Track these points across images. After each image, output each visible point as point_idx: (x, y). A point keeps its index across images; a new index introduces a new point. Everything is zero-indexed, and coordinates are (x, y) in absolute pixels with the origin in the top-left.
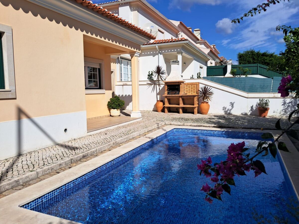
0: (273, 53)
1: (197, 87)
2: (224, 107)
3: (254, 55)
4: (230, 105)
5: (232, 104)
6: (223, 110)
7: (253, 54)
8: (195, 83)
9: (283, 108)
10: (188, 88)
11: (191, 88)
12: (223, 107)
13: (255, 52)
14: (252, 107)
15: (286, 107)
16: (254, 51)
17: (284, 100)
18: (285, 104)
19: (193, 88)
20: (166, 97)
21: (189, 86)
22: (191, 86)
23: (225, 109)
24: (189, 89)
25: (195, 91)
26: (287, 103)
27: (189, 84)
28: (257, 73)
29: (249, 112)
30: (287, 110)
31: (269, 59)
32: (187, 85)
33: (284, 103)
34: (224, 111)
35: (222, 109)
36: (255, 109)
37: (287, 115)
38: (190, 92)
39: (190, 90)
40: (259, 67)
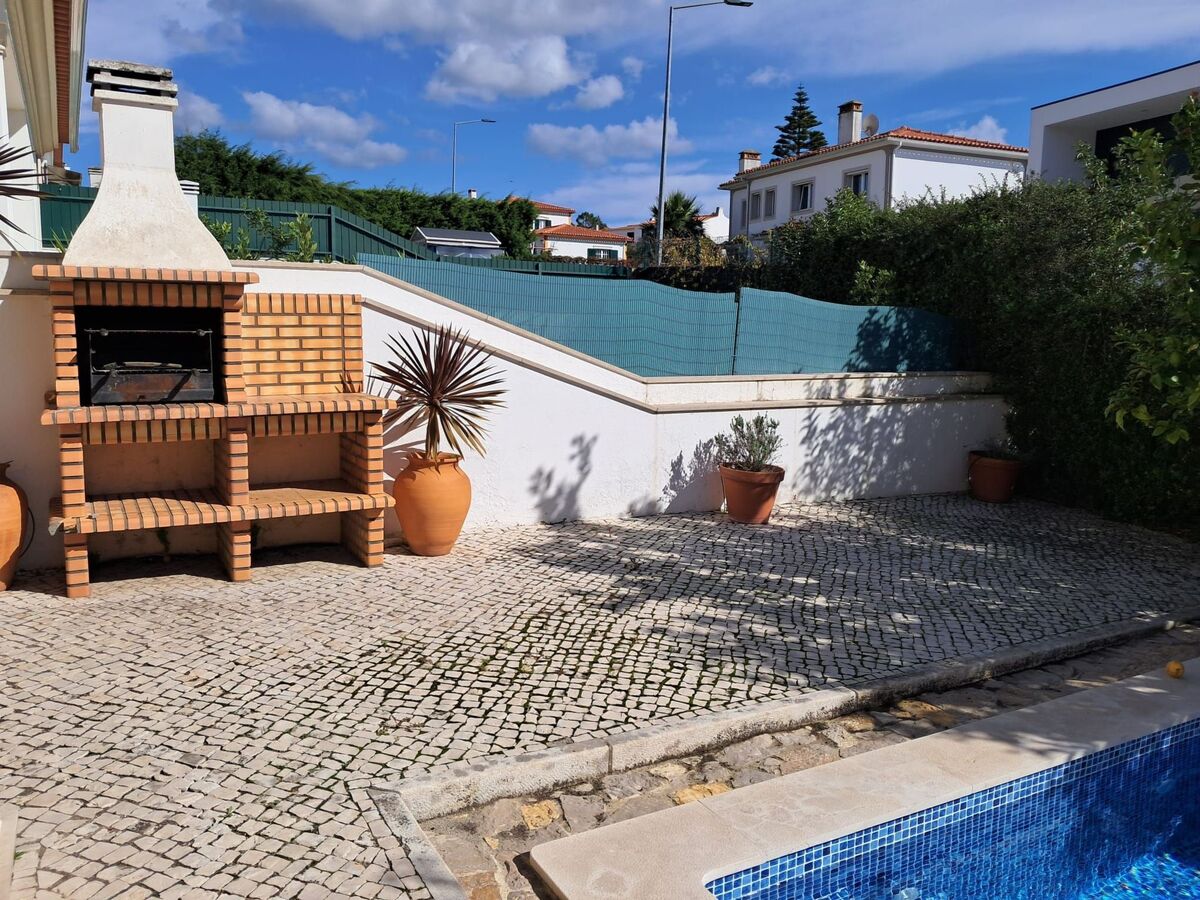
0: (305, 169)
1: (343, 337)
2: (539, 473)
3: (227, 162)
4: (573, 457)
5: (583, 449)
6: (534, 489)
7: (218, 158)
8: (325, 304)
9: (807, 455)
10: (267, 344)
11: (294, 344)
12: (532, 470)
13: (229, 146)
14: (677, 466)
15: (816, 453)
16: (224, 145)
17: (809, 417)
18: (813, 439)
19: (307, 344)
20: (75, 432)
21: (278, 327)
22: (293, 320)
23: (542, 486)
24: (279, 351)
25: (333, 366)
26: (818, 430)
27: (277, 304)
28: (330, 250)
29: (662, 495)
30: (819, 468)
31: (291, 189)
32: (258, 314)
33: (808, 432)
34: (536, 499)
35: (528, 484)
36: (691, 478)
37: (818, 493)
38: (287, 379)
39: (285, 356)
40: (337, 221)
